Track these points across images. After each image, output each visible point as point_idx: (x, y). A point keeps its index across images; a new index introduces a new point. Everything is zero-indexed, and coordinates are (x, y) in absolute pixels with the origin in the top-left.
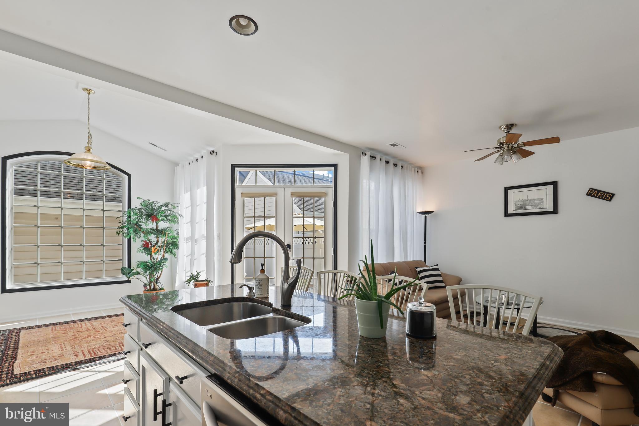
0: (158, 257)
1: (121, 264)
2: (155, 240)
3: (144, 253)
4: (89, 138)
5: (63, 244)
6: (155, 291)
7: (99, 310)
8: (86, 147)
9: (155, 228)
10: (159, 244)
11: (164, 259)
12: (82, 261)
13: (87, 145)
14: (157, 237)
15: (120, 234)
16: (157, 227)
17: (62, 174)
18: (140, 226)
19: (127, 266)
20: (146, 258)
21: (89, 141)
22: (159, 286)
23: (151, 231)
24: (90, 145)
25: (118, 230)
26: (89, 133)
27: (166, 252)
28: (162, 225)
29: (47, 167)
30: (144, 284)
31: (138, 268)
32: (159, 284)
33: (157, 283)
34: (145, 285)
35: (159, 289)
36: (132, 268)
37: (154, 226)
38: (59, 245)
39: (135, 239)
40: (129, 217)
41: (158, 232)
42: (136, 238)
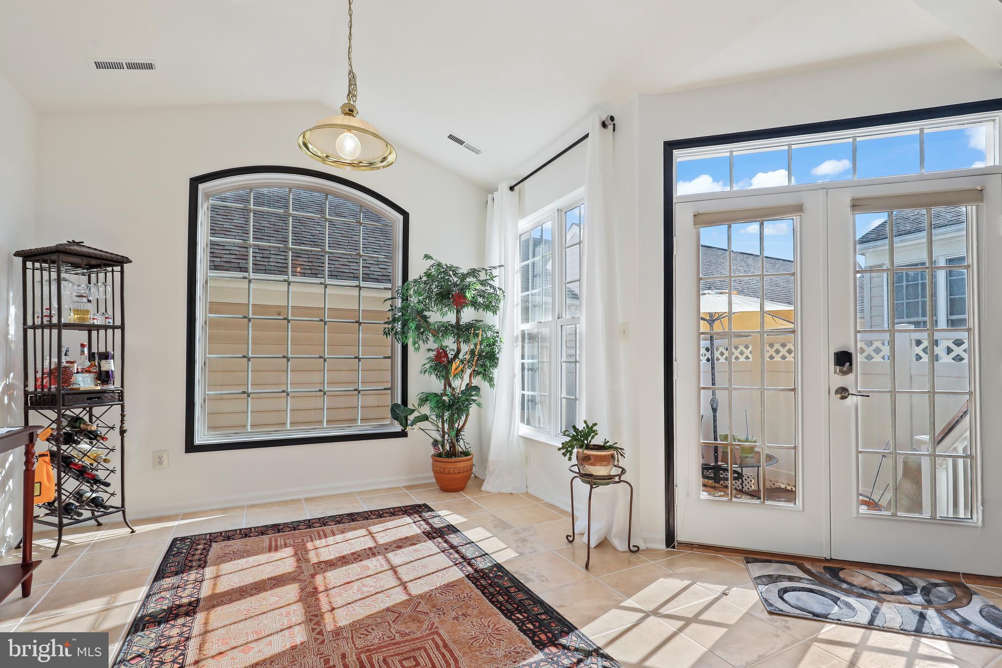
0: (459, 384)
1: (390, 396)
2: (455, 347)
3: (433, 376)
4: (350, 85)
5: (290, 356)
6: (456, 456)
7: (352, 493)
8: (344, 105)
9: (453, 321)
10: (461, 356)
11: (471, 389)
12: (323, 389)
13: (347, 102)
14: (459, 343)
15: (389, 334)
16: (458, 319)
17: (290, 215)
18: (425, 318)
19: (400, 402)
20: (436, 385)
21: (350, 92)
22: (461, 446)
23: (445, 329)
24: (352, 102)
25: (386, 326)
26: (351, 72)
27: (475, 373)
28: (468, 315)
29: (266, 229)
30: (432, 440)
31: (420, 405)
32: (461, 442)
33: (458, 441)
34: (435, 443)
35: (461, 452)
36: (410, 406)
37: (450, 317)
38: (284, 357)
39: (417, 345)
40: (405, 299)
41: (462, 331)
42: (421, 342)
